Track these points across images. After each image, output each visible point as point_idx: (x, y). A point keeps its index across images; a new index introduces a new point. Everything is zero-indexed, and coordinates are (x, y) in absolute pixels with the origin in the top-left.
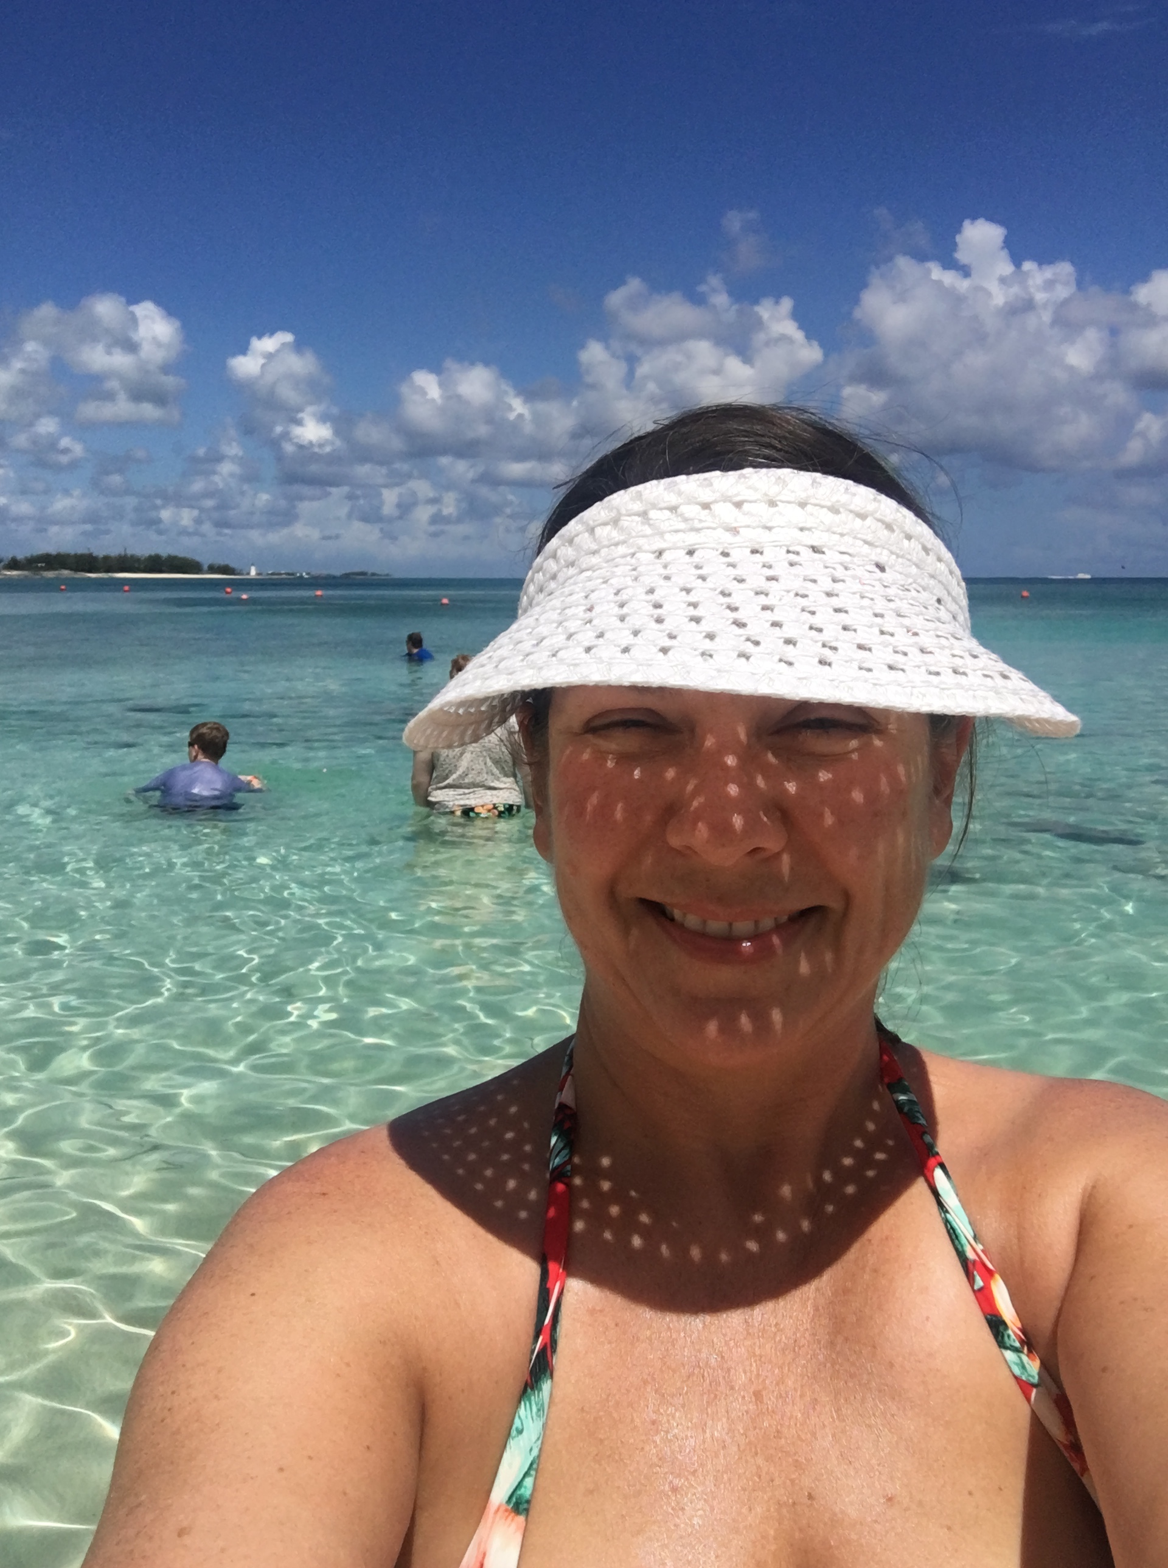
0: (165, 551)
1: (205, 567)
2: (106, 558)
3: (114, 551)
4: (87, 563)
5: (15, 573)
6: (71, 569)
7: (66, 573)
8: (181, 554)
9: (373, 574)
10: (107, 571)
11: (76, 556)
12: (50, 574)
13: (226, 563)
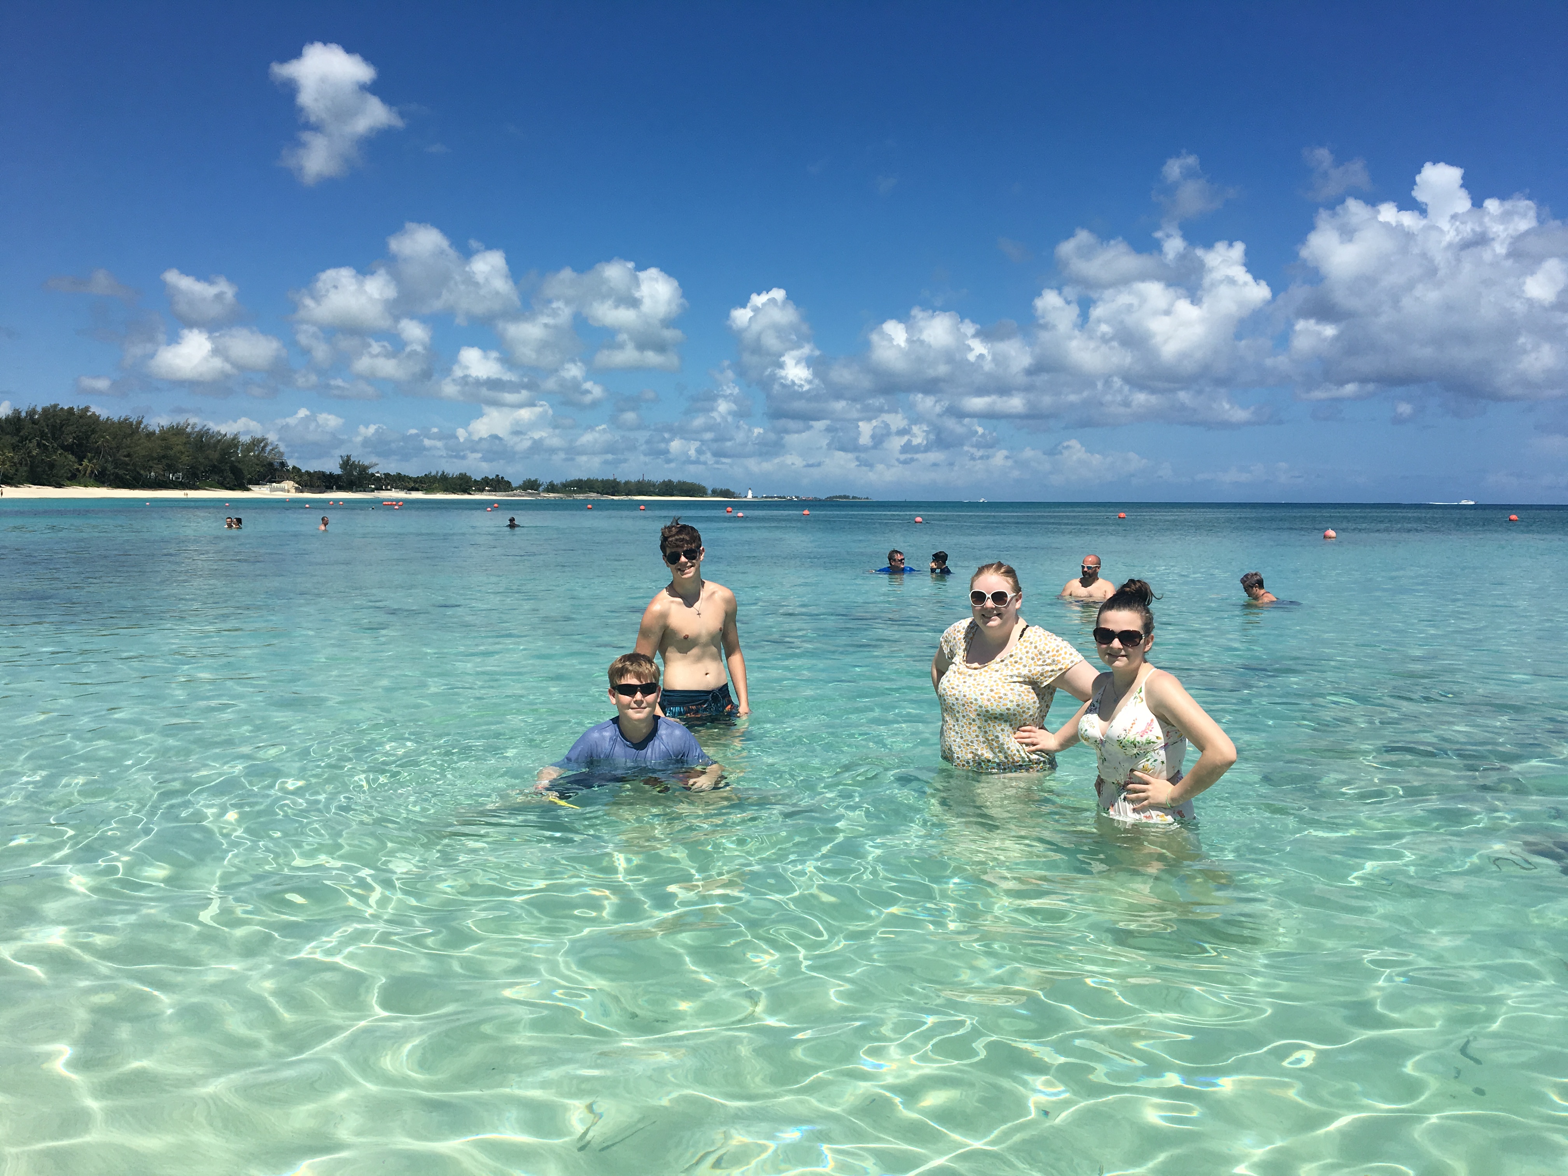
0: (675, 478)
1: (710, 492)
2: (627, 483)
3: (634, 478)
4: (611, 487)
5: (552, 495)
6: (598, 493)
7: (593, 495)
8: (689, 480)
9: (854, 498)
10: (627, 495)
11: (602, 481)
12: (581, 497)
13: (726, 488)
